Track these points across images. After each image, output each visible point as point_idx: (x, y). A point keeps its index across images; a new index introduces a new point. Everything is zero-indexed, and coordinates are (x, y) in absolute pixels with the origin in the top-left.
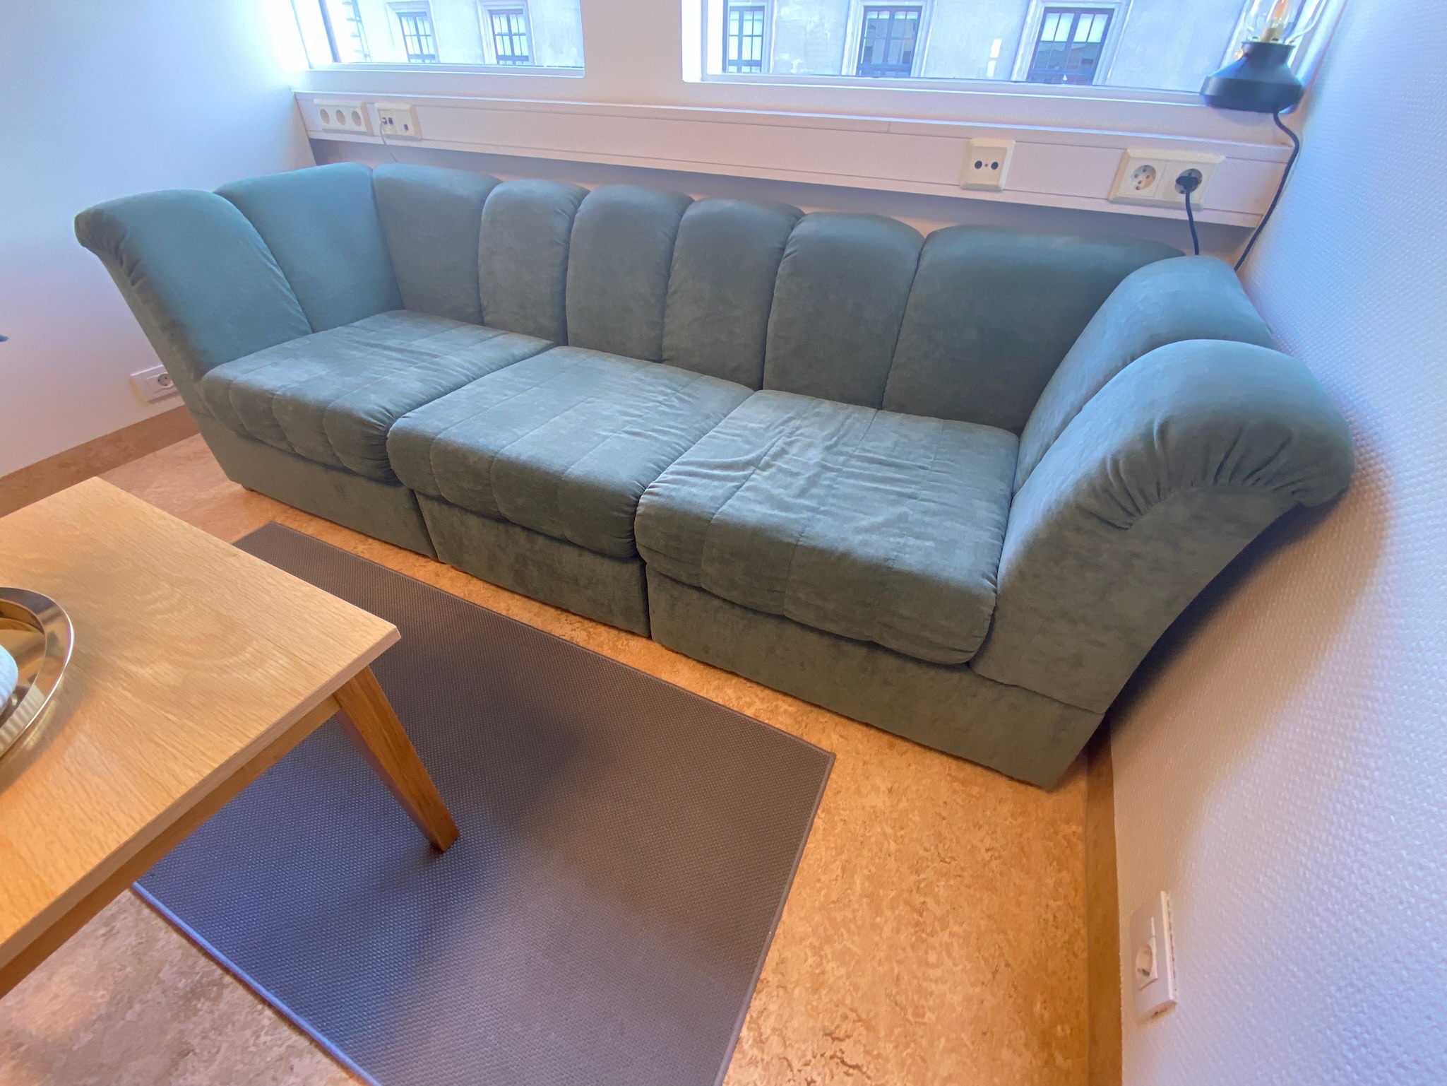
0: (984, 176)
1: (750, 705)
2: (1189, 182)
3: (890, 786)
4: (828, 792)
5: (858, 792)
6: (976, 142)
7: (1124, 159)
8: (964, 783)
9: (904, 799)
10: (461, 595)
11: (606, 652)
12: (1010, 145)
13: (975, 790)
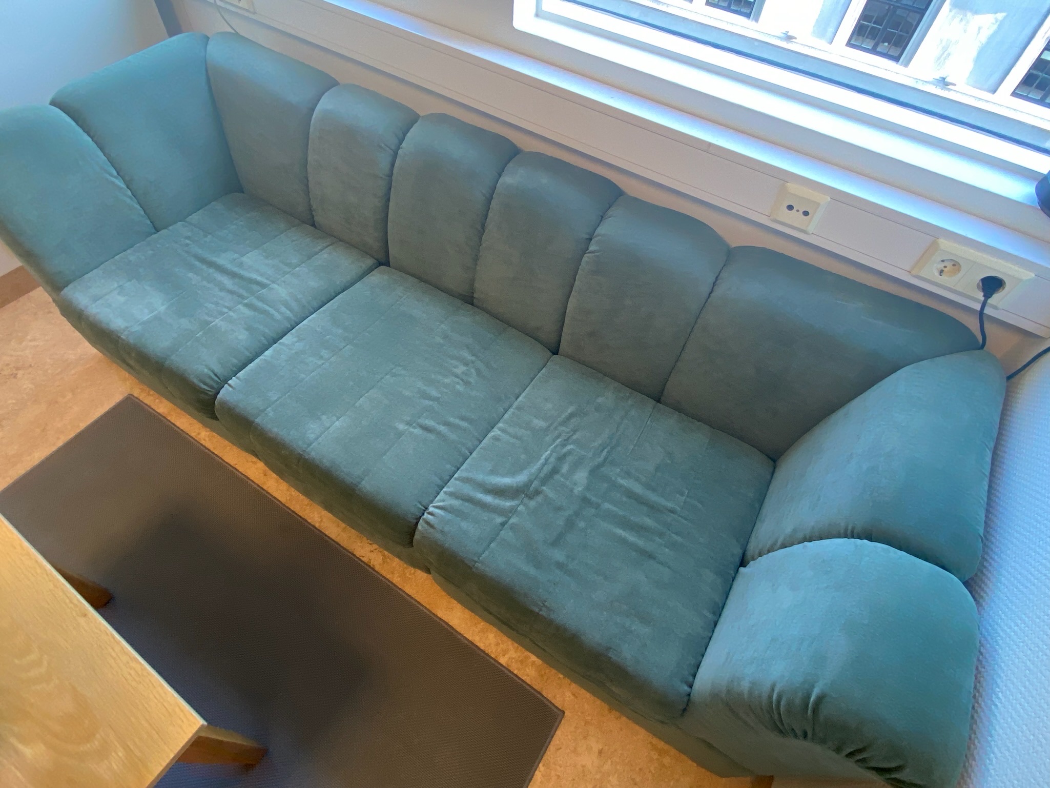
0: (795, 218)
1: (505, 652)
2: (992, 285)
3: (601, 748)
4: (552, 748)
5: (575, 751)
6: (792, 187)
7: (933, 247)
8: (661, 753)
9: (609, 762)
10: (283, 500)
11: (396, 580)
12: (825, 199)
13: (667, 760)
